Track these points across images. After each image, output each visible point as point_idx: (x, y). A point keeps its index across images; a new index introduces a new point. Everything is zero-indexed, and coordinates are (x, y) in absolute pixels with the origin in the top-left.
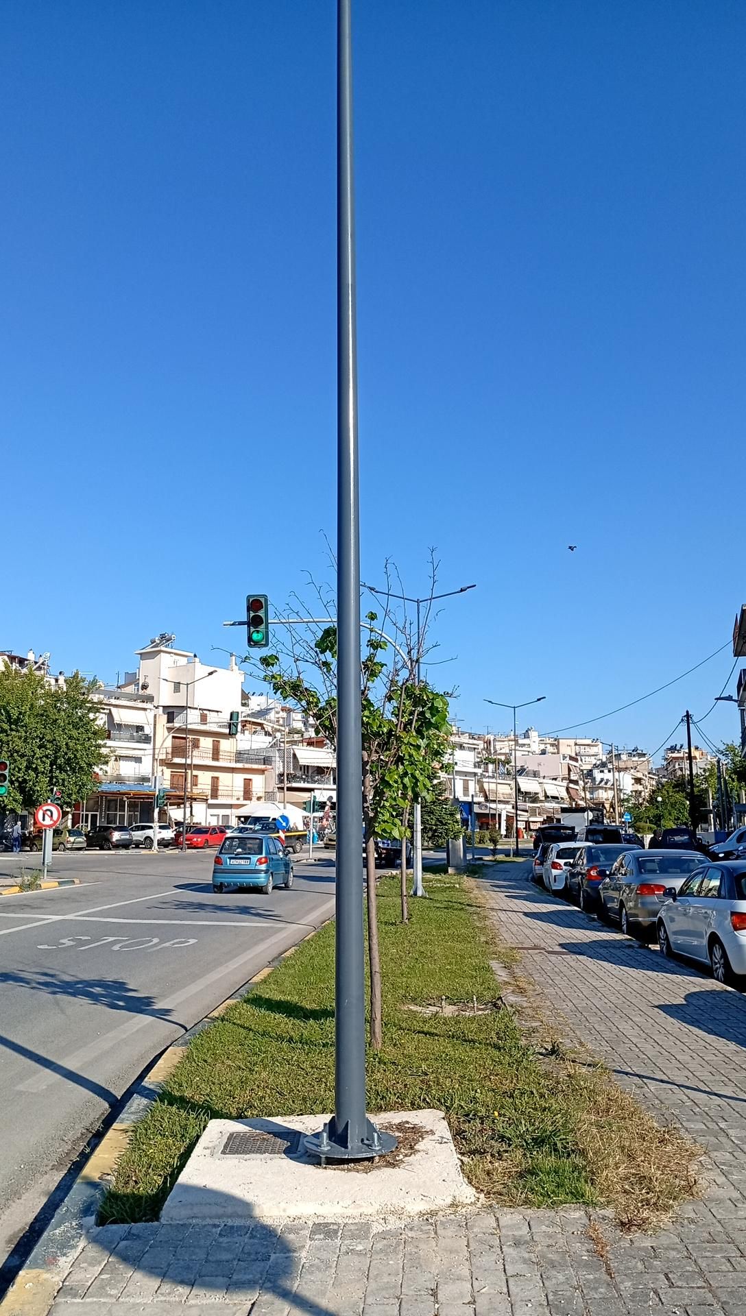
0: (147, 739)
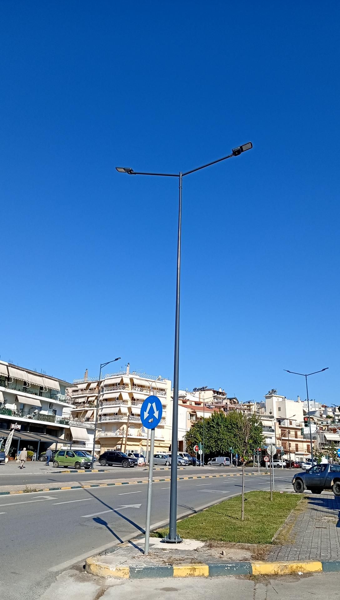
0: (273, 431)
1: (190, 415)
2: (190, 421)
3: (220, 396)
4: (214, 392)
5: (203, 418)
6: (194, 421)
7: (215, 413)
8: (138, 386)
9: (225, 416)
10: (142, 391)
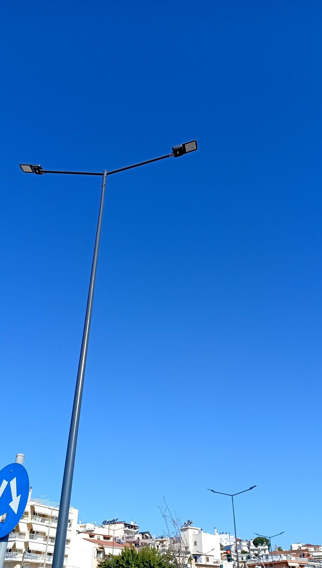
1: (98, 552)
2: (96, 559)
3: (132, 530)
4: (126, 525)
5: (112, 555)
6: (101, 559)
7: (125, 550)
8: (40, 516)
9: (136, 552)
10: (44, 522)
